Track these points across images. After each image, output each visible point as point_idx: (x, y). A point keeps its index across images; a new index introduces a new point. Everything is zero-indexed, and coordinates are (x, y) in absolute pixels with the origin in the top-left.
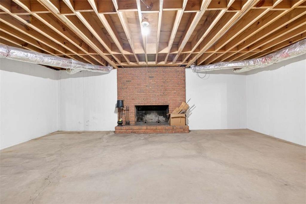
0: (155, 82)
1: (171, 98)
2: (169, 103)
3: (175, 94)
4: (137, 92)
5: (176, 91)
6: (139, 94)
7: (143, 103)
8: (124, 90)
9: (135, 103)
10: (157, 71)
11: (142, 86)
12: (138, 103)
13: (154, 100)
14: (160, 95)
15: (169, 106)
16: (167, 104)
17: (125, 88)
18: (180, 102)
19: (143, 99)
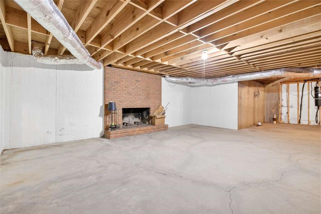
0: (141, 86)
1: (152, 101)
2: (150, 106)
3: (155, 98)
4: (124, 94)
5: (155, 96)
6: (126, 96)
7: (130, 105)
8: (112, 91)
9: (123, 105)
10: (142, 76)
11: (130, 89)
12: (126, 106)
13: (140, 103)
14: (144, 98)
15: (151, 108)
16: (149, 107)
17: (113, 89)
18: (158, 105)
19: (129, 102)
